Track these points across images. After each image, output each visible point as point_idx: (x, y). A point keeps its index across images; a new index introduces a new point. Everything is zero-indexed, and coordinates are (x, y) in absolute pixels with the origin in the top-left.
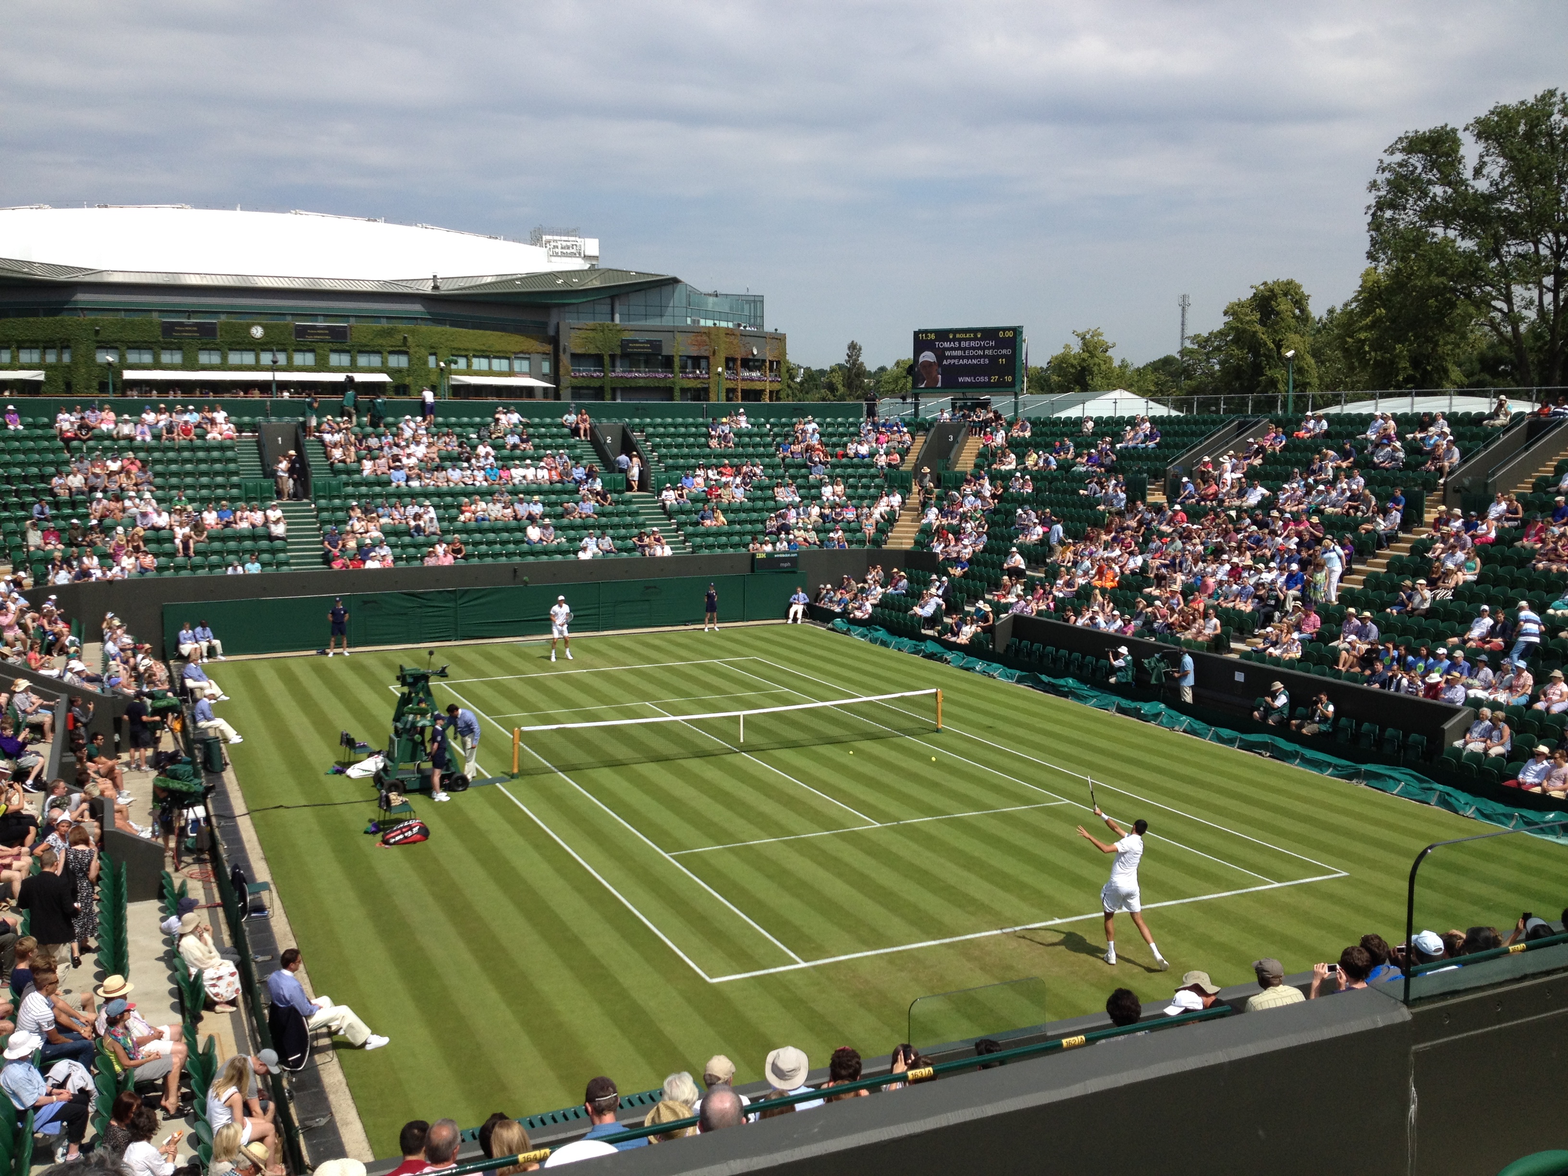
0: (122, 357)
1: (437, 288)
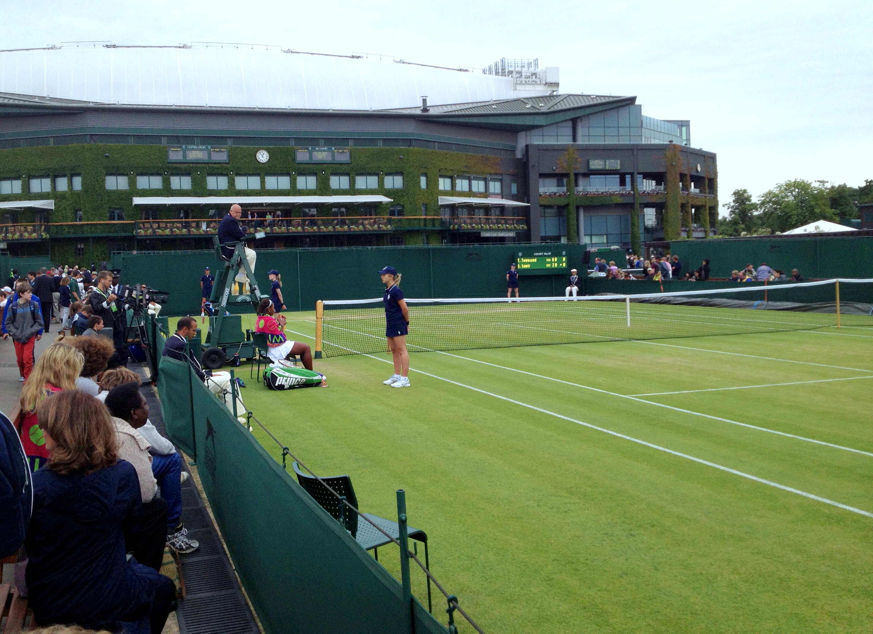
0: (132, 183)
1: (427, 111)
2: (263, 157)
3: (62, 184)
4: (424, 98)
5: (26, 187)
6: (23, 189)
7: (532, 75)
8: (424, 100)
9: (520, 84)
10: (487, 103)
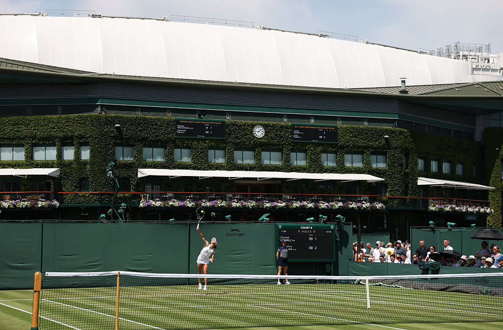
1: (406, 92)
2: (259, 132)
3: (69, 154)
4: (403, 80)
5: (30, 156)
6: (26, 157)
7: (485, 60)
8: (403, 82)
9: (477, 69)
10: (452, 86)
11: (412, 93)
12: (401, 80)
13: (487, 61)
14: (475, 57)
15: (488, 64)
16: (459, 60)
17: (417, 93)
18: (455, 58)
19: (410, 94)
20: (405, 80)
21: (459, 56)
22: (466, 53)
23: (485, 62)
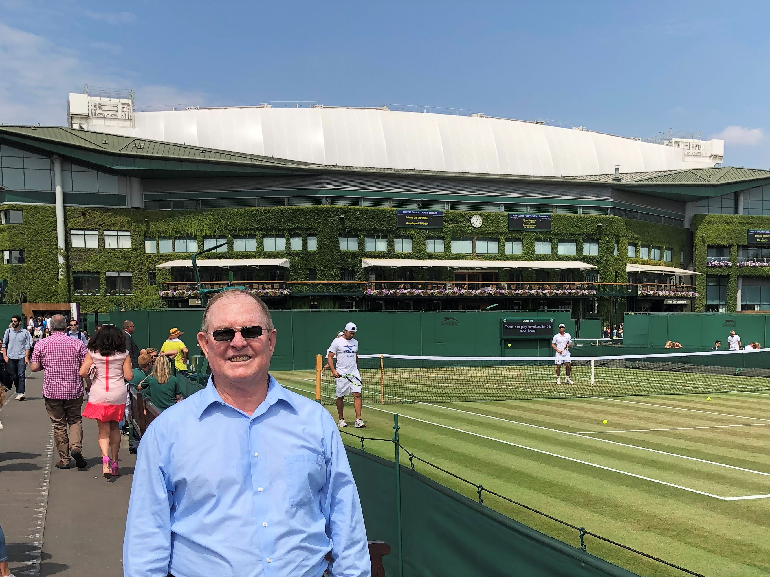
1: (620, 180)
2: (477, 222)
3: (296, 244)
4: (617, 167)
5: (260, 246)
6: (257, 247)
7: (696, 147)
8: (617, 169)
9: (688, 155)
10: (664, 173)
11: (626, 181)
12: (615, 167)
13: (697, 148)
14: (686, 144)
15: (699, 151)
16: (671, 147)
17: (631, 180)
18: (667, 145)
19: (624, 181)
20: (619, 167)
21: (672, 143)
22: (678, 140)
23: (696, 149)
